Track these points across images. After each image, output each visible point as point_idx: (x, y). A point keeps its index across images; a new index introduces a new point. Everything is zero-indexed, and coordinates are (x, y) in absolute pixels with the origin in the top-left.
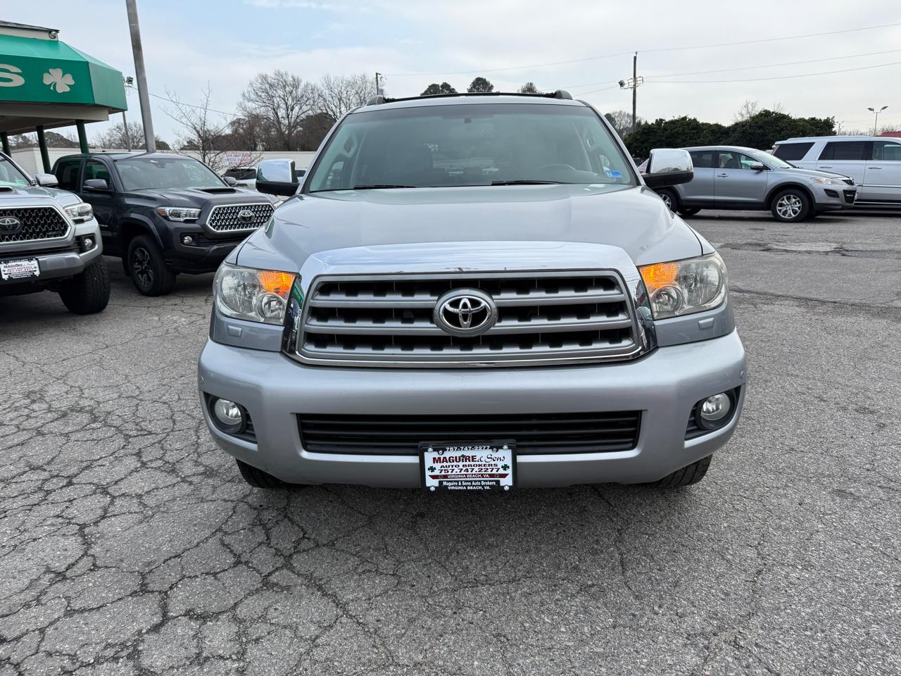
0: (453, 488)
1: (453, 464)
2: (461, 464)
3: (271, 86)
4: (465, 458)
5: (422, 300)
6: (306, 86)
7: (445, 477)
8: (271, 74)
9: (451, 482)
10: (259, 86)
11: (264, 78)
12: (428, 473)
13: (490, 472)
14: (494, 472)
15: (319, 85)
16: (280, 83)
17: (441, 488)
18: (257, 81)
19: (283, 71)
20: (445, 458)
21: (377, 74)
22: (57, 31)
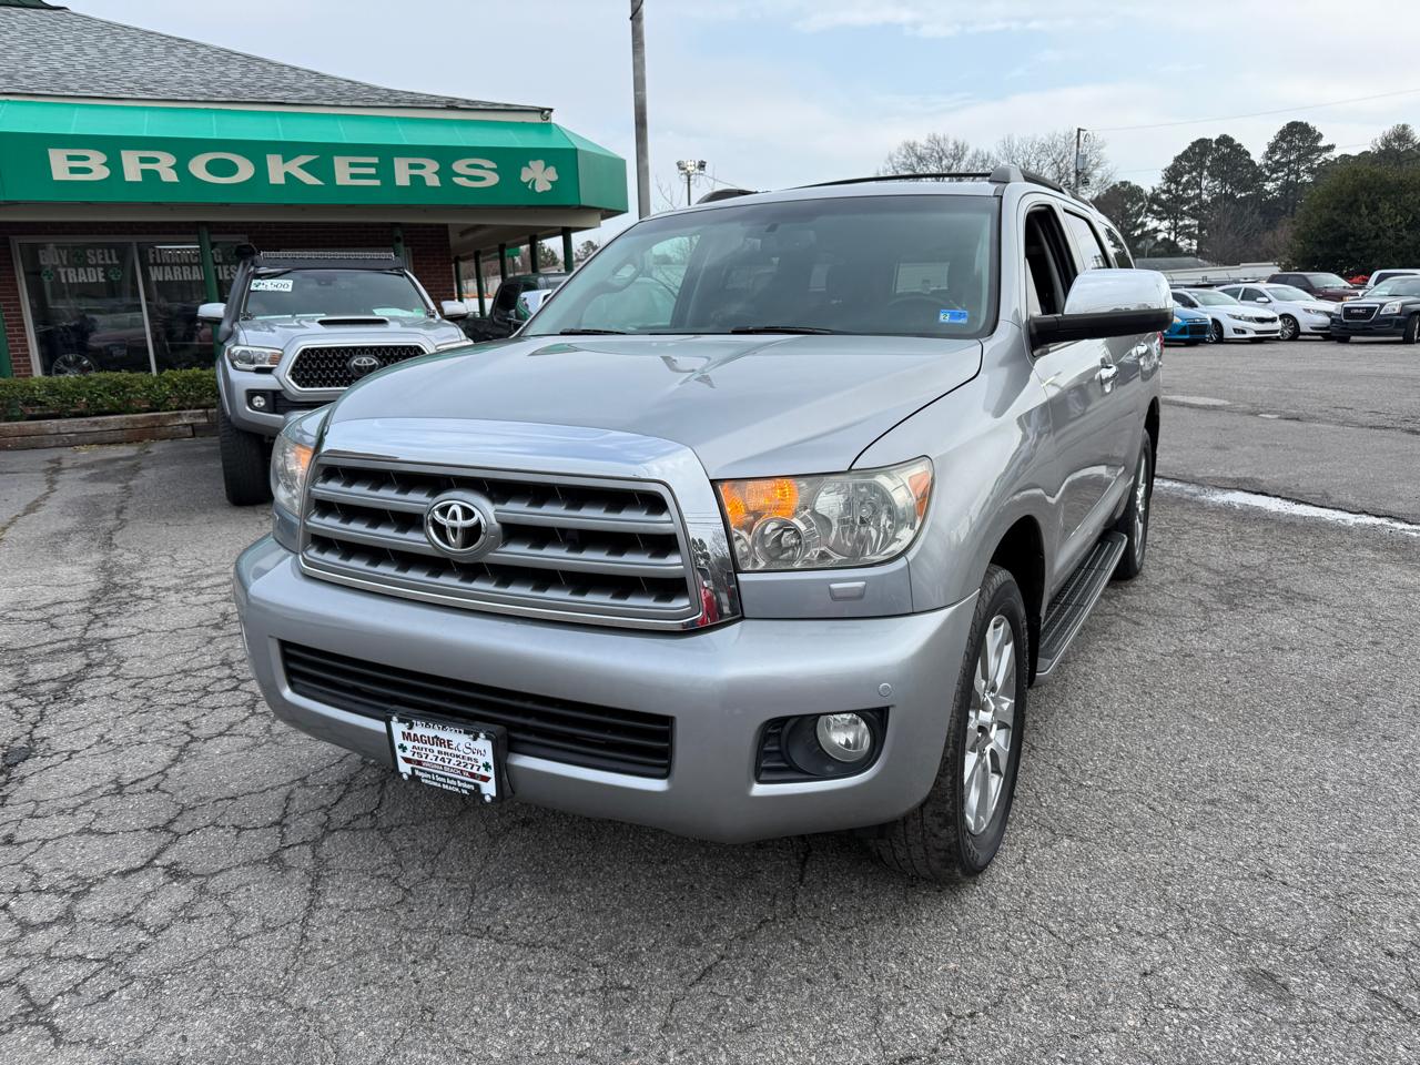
0: (427, 781)
1: (425, 746)
2: (435, 748)
3: (921, 159)
4: (438, 741)
5: (416, 500)
6: (975, 157)
7: (419, 763)
8: (922, 141)
9: (424, 771)
10: (902, 159)
11: (911, 147)
12: (399, 753)
13: (469, 770)
14: (474, 770)
15: (994, 154)
16: (935, 154)
17: (413, 778)
18: (900, 153)
19: (940, 135)
20: (415, 735)
21: (1079, 130)
22: (551, 110)
